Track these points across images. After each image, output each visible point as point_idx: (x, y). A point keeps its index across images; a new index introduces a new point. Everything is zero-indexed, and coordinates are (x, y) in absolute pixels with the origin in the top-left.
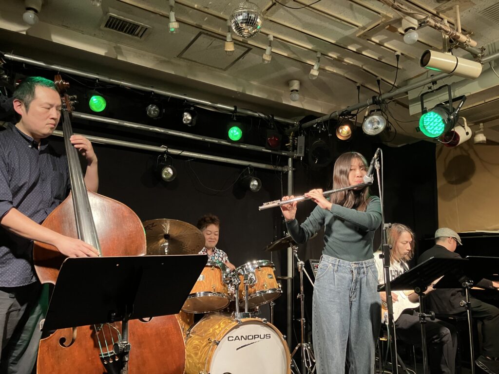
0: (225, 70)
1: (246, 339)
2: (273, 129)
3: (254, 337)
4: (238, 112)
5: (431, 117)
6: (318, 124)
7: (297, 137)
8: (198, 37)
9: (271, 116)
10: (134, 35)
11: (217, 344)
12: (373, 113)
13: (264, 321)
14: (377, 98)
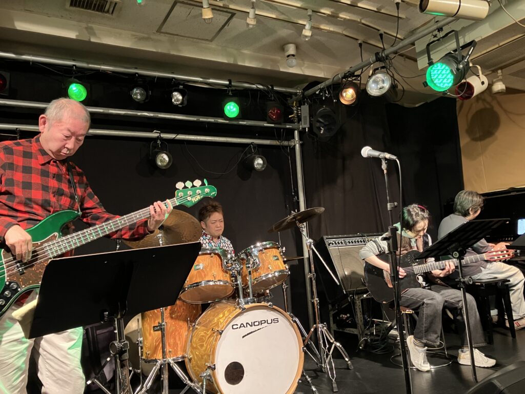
0: (211, 41)
1: (252, 326)
2: (274, 100)
3: (261, 323)
4: (234, 86)
5: (438, 68)
6: (321, 90)
7: (300, 107)
8: (174, 7)
9: (270, 87)
10: (104, 11)
11: (221, 334)
12: (377, 71)
13: (270, 305)
14: (380, 54)
